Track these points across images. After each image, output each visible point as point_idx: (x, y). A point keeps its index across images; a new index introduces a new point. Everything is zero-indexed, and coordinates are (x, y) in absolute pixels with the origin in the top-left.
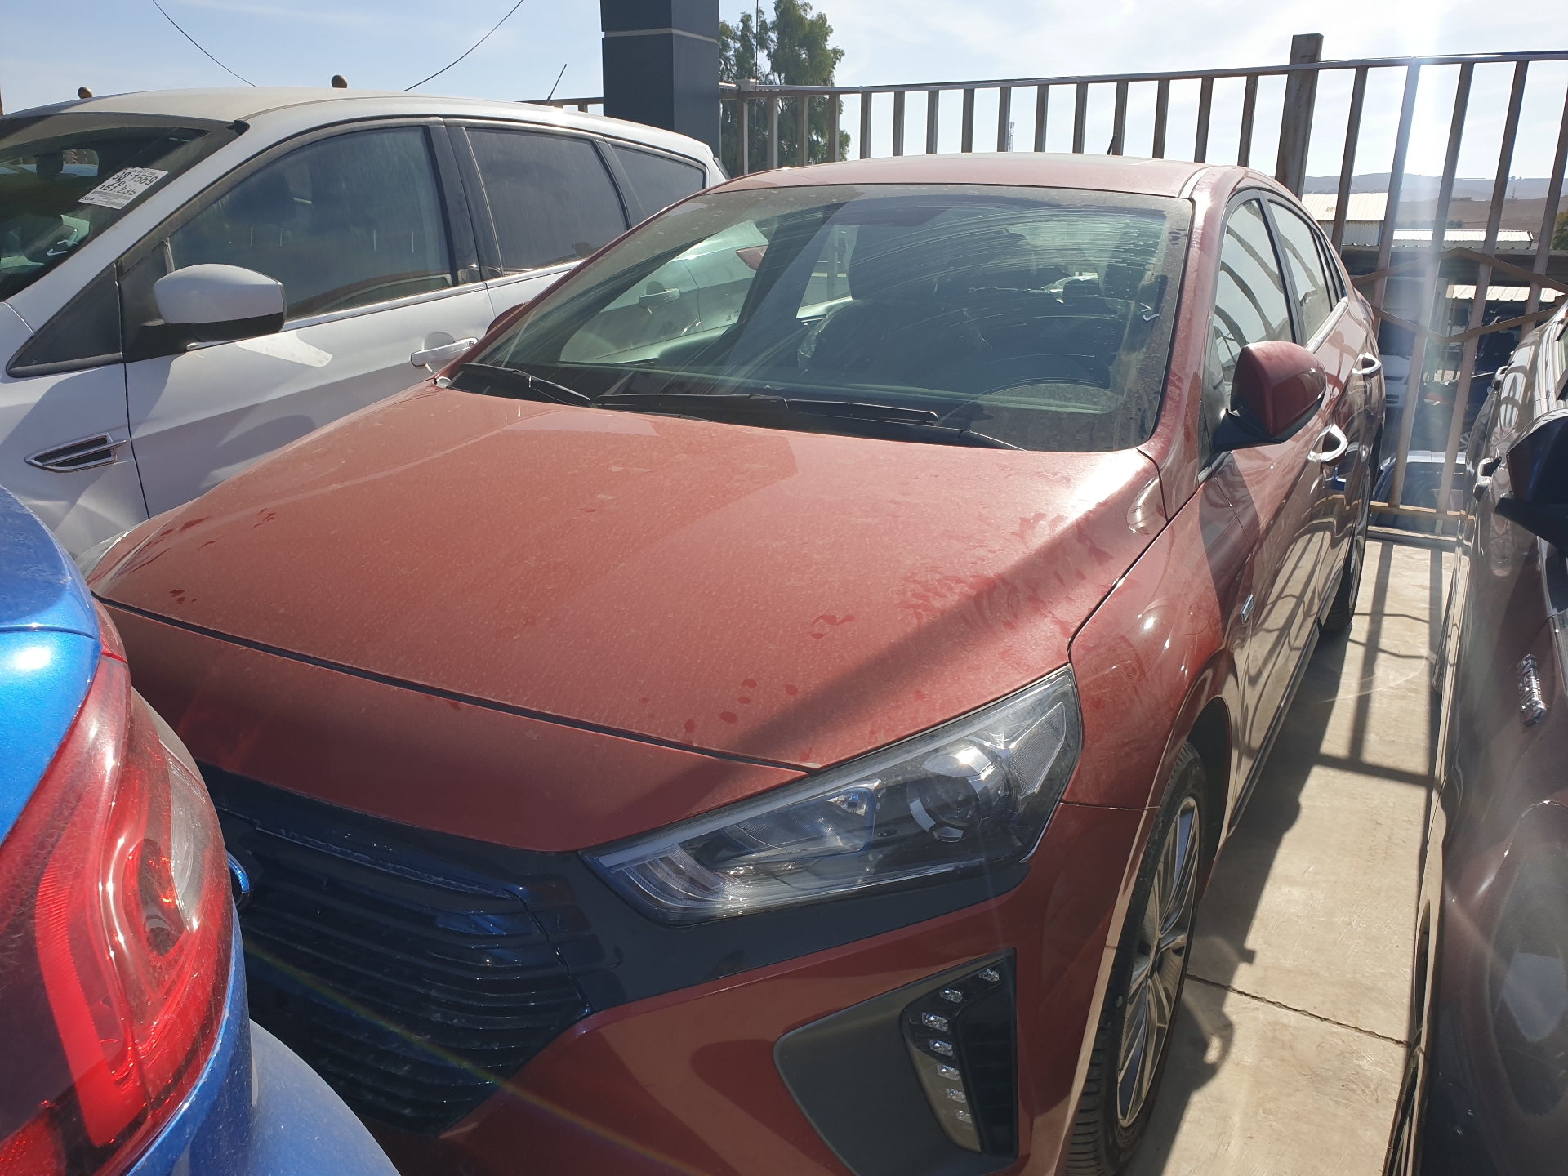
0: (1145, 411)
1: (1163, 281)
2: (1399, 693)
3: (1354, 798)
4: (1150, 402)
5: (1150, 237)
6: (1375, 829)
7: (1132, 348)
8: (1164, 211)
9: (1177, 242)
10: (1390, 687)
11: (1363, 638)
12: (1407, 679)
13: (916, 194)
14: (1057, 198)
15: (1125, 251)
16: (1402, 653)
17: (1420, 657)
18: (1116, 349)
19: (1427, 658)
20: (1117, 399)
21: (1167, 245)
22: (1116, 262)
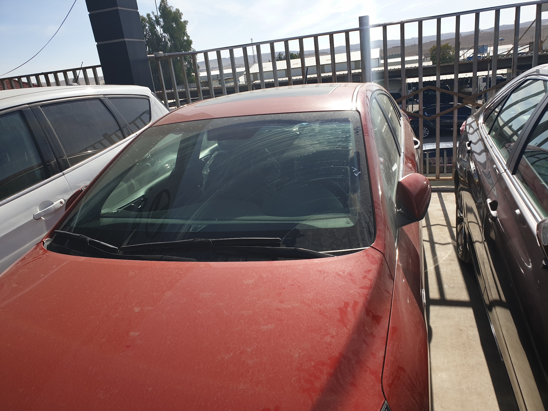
0: (368, 223)
1: (358, 154)
2: (448, 262)
3: (449, 319)
4: (369, 217)
5: (346, 132)
6: (461, 333)
7: (355, 191)
8: (348, 119)
9: (358, 133)
10: (444, 260)
11: (427, 238)
12: (448, 255)
13: (244, 122)
14: (304, 118)
15: (339, 141)
16: (443, 242)
17: (449, 244)
18: (348, 193)
19: (452, 243)
20: (355, 218)
21: (355, 136)
22: (336, 147)
